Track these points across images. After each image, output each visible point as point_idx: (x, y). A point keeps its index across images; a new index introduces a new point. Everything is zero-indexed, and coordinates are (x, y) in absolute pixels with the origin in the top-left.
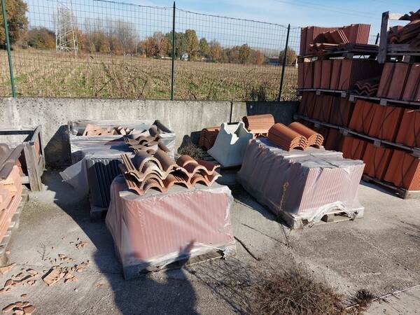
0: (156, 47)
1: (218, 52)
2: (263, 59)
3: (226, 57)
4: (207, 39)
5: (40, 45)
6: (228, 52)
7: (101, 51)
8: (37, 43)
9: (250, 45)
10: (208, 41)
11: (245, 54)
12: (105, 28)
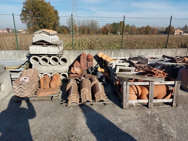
0: (107, 30)
1: (135, 30)
2: (157, 32)
3: (139, 32)
4: (129, 24)
5: (62, 32)
6: (139, 29)
7: (84, 33)
8: (61, 31)
9: (150, 25)
10: (130, 25)
11: (148, 30)
12: (86, 24)
